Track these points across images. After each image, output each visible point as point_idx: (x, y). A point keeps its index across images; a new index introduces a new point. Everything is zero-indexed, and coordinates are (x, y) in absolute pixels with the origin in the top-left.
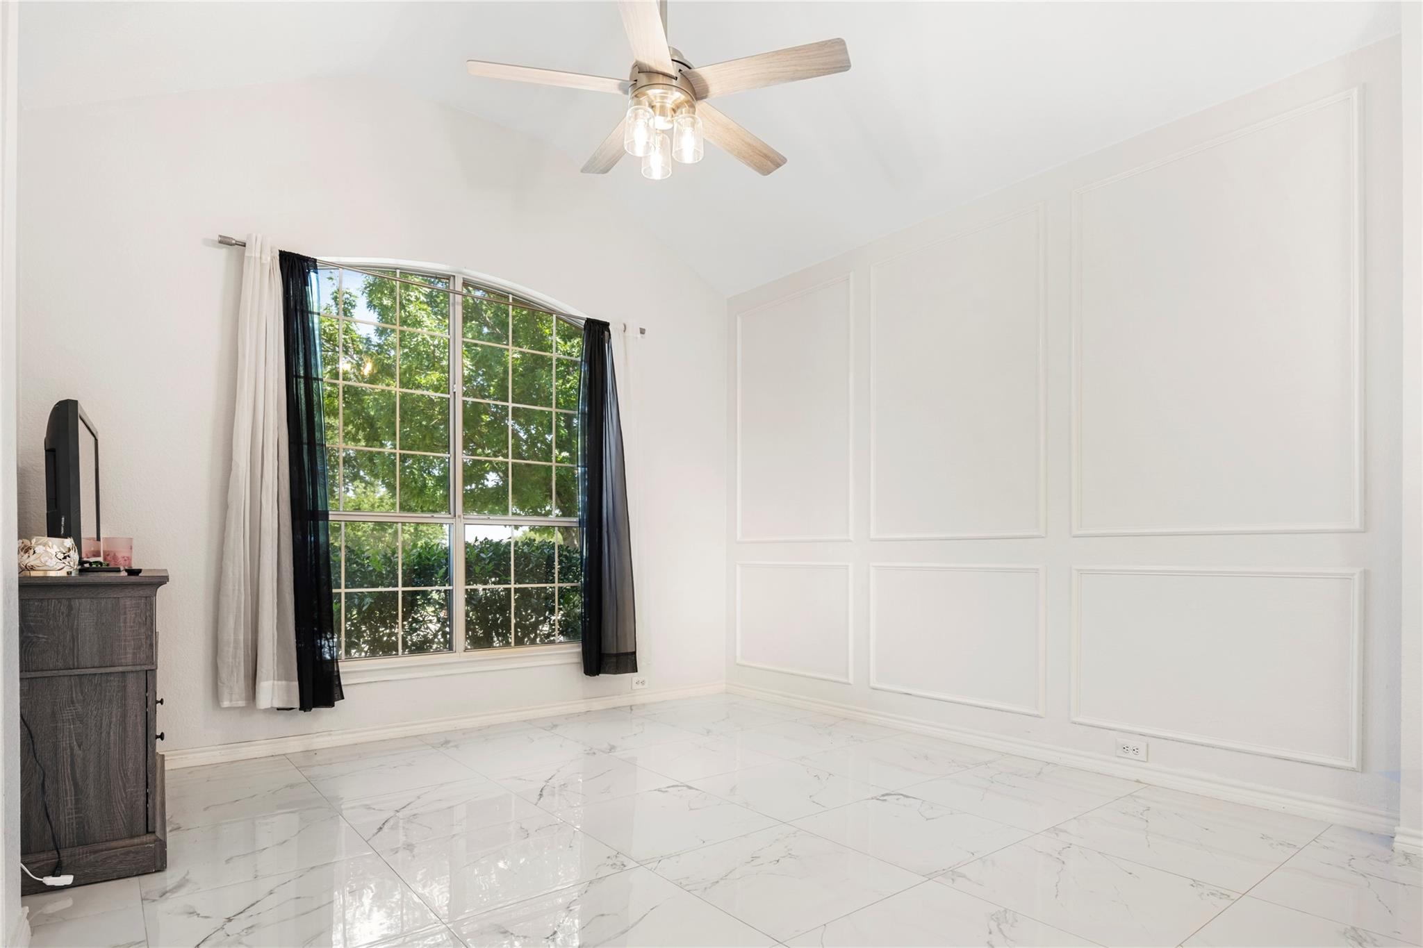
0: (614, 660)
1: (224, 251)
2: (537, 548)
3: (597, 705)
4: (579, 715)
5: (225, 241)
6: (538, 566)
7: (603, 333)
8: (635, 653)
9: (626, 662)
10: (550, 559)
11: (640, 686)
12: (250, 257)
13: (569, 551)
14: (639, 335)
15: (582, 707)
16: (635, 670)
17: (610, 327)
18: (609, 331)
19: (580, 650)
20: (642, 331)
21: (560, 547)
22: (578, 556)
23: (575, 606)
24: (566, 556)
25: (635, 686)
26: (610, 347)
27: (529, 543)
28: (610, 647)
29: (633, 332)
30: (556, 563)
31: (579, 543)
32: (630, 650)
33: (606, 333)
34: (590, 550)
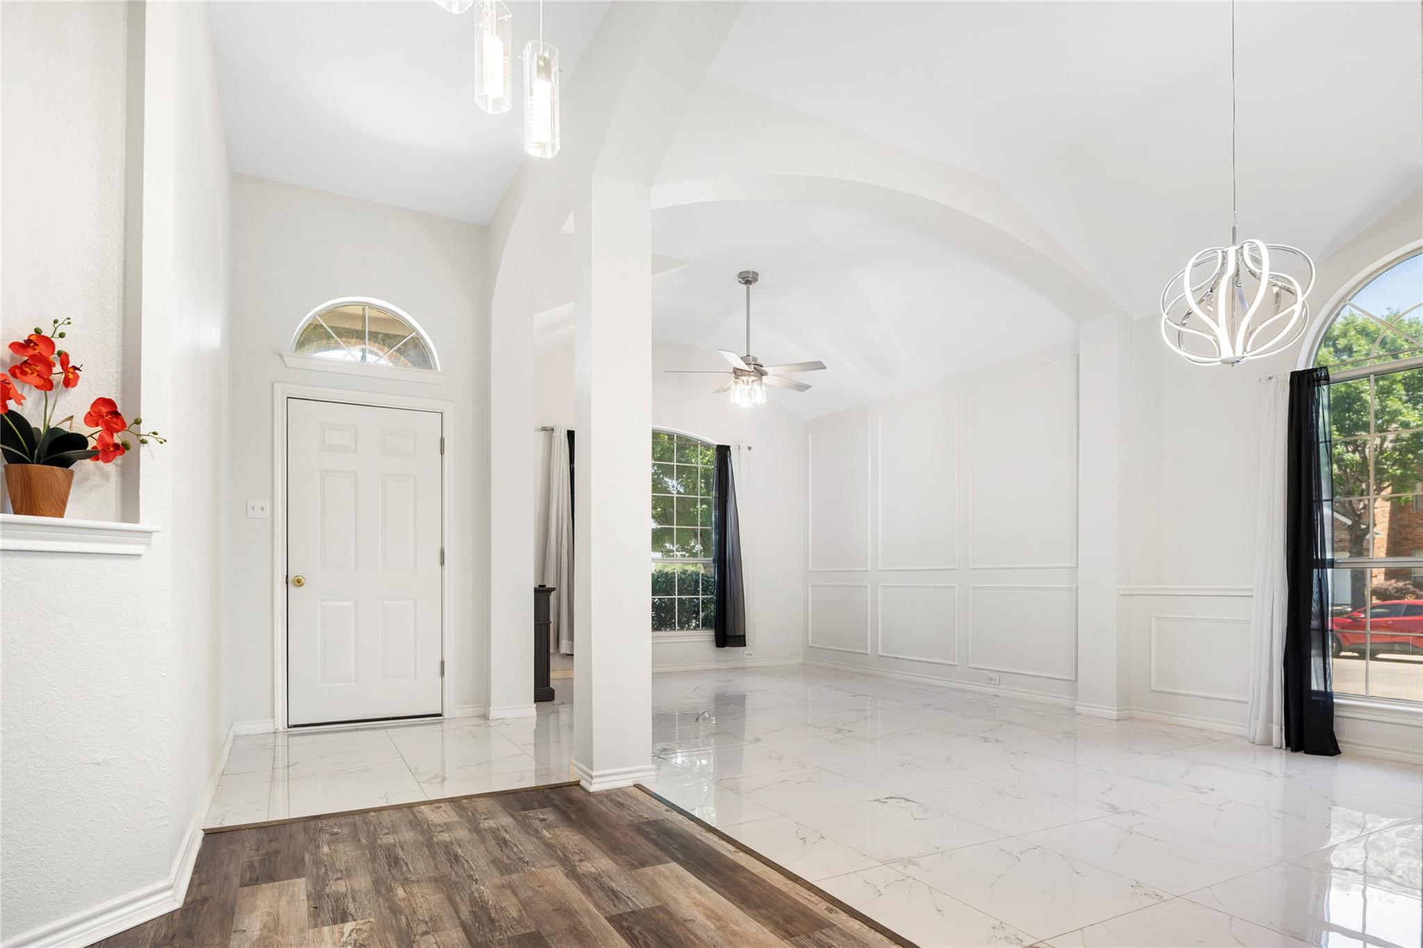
0: (732, 639)
1: (543, 432)
2: (689, 576)
3: (723, 666)
4: (713, 670)
5: (544, 429)
6: (690, 586)
7: (727, 452)
8: (744, 636)
9: (740, 641)
10: (697, 583)
11: (749, 657)
12: (555, 436)
13: (707, 577)
14: (748, 452)
15: (715, 666)
16: (745, 645)
17: (731, 449)
18: (730, 450)
19: (714, 633)
20: (750, 448)
21: (702, 574)
22: (713, 580)
23: (711, 612)
24: (706, 581)
25: (746, 657)
26: (730, 460)
27: (684, 572)
28: (730, 632)
29: (744, 450)
30: (700, 584)
31: (712, 572)
32: (742, 634)
33: (728, 452)
34: (719, 577)
